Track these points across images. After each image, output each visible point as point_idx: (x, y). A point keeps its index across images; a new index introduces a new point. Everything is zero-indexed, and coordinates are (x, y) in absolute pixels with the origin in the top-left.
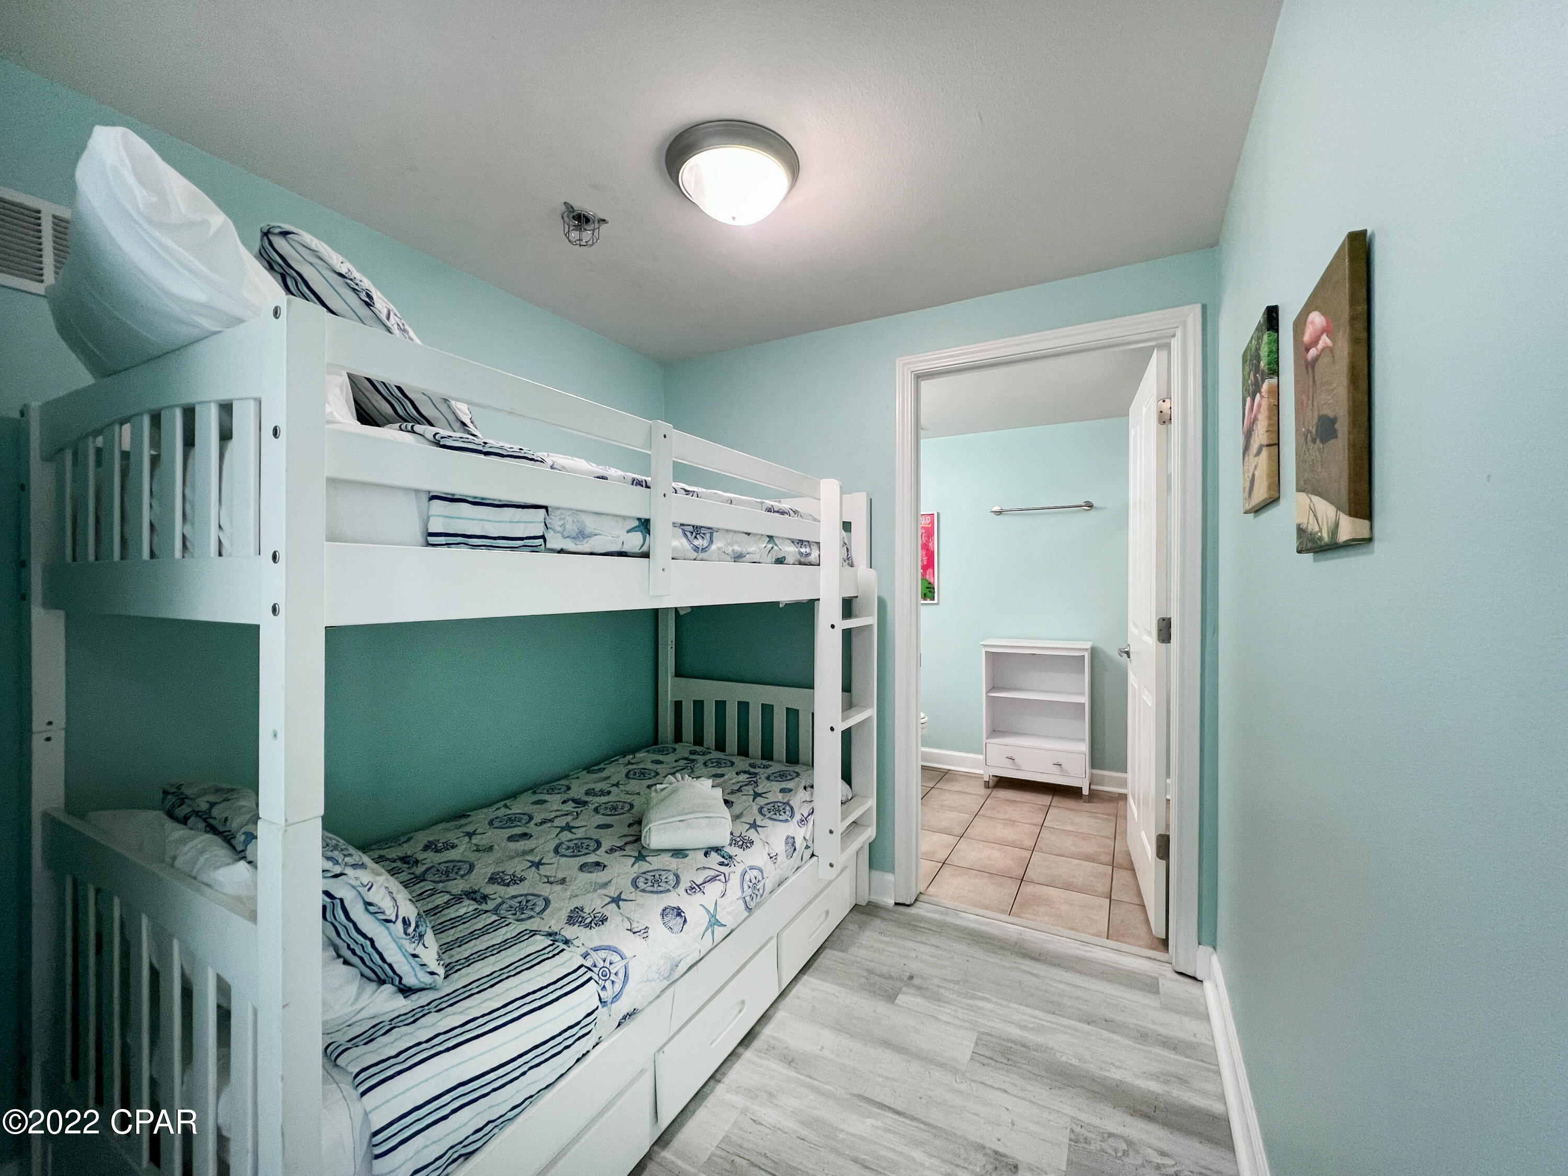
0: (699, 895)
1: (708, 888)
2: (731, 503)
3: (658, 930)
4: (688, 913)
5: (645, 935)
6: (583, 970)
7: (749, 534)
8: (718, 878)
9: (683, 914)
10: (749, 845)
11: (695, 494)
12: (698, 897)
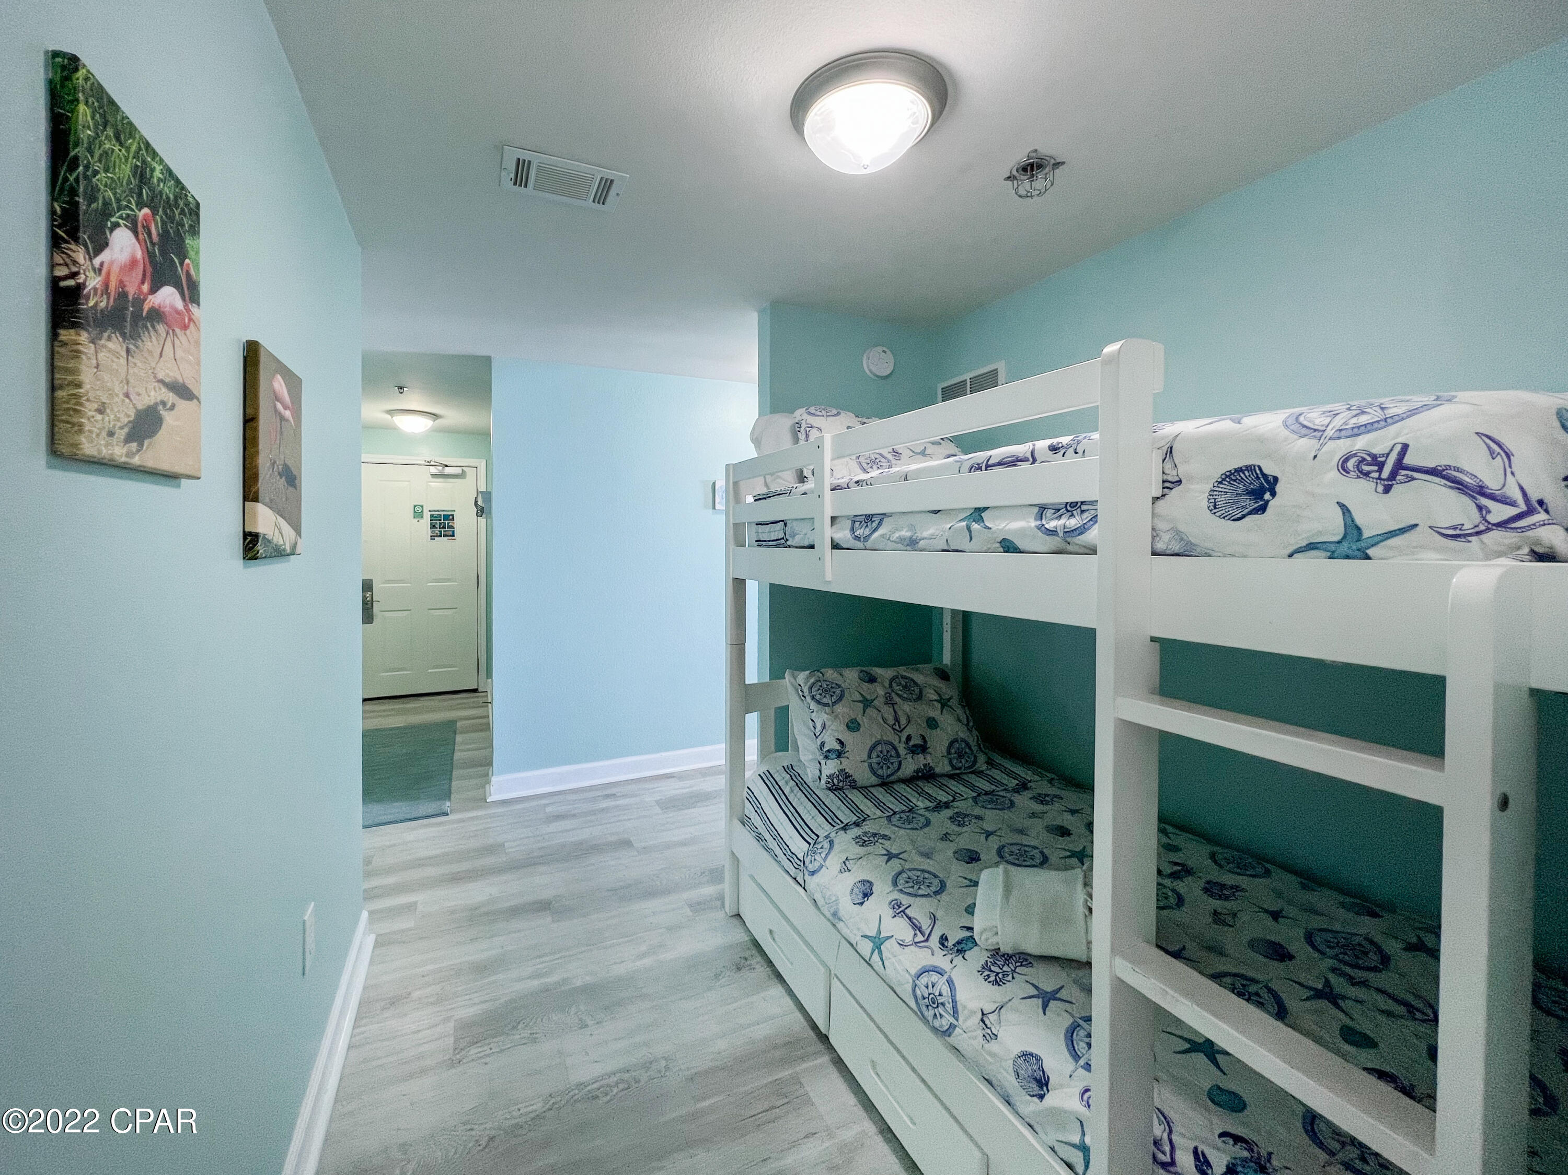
0: (891, 912)
1: (902, 922)
2: (906, 479)
3: (850, 880)
4: (870, 903)
5: (843, 870)
6: (815, 837)
7: (936, 512)
8: (918, 932)
9: (866, 899)
10: (992, 978)
11: (864, 483)
12: (887, 912)
